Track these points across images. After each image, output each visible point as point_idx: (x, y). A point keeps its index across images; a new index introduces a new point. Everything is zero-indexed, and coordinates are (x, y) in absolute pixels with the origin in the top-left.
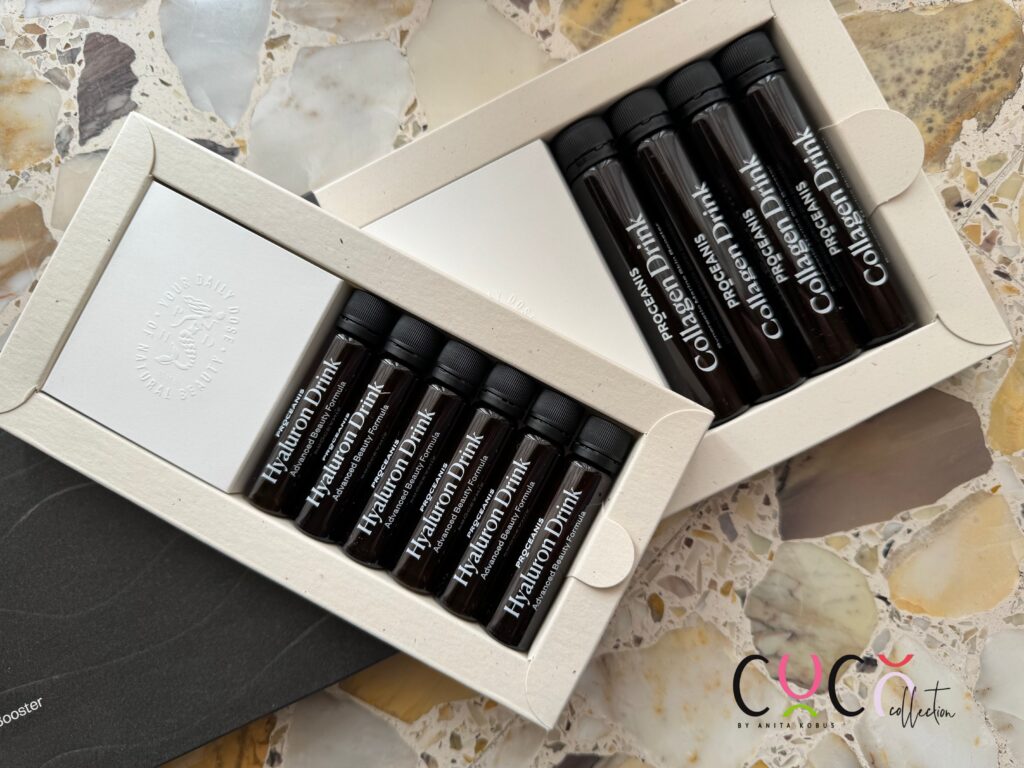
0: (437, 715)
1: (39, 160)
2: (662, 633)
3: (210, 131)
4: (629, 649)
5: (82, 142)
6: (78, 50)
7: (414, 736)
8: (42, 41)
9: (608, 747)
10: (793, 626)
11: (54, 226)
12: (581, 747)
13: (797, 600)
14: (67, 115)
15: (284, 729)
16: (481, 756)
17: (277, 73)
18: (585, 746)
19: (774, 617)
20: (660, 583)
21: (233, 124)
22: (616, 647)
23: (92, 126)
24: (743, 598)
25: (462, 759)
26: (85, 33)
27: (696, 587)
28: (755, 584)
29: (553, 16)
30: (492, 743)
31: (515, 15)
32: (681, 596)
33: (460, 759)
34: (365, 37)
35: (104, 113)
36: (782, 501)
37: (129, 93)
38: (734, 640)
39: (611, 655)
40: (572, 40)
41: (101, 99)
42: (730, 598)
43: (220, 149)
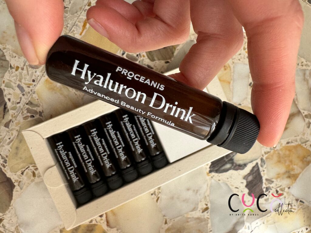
1: (269, 155)
3: (220, 176)
5: (257, 164)
6: (266, 191)
8: (277, 191)
14: (264, 171)
17: (203, 200)
23: (256, 169)
24: (11, 66)
26: (265, 197)
27: (28, 67)
30: (86, 5)
34: (178, 219)
35: (253, 174)
36: (4, 101)
37: (247, 182)
38: (11, 52)
42: (16, 65)
43: (215, 171)
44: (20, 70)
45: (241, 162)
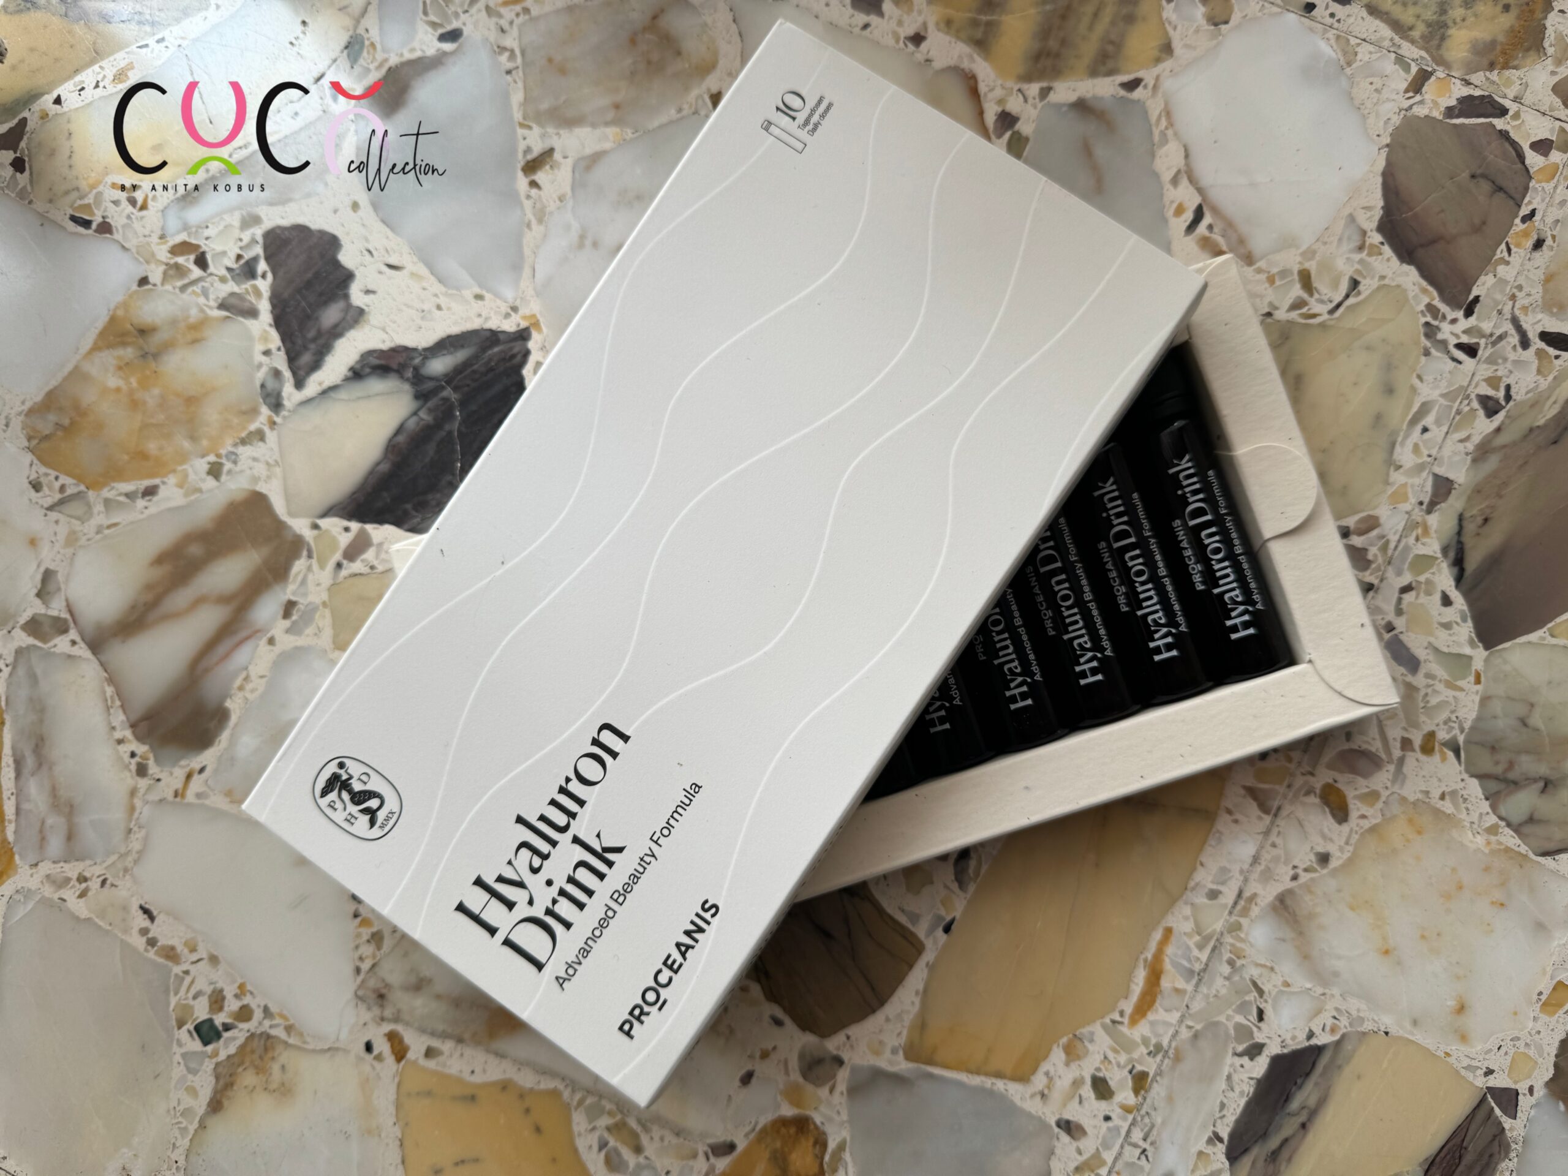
0: (1063, 1056)
1: (244, 428)
2: (1355, 837)
3: (480, 315)
4: (1313, 875)
5: (299, 384)
6: (255, 259)
7: (1038, 1097)
8: (201, 262)
9: (1328, 1028)
10: (1543, 770)
11: (291, 514)
12: (1289, 1042)
13: (1537, 730)
14: (267, 353)
15: (841, 1147)
16: (1145, 1099)
17: (552, 206)
18: (1294, 1038)
19: (1511, 765)
20: (1331, 766)
21: (509, 294)
22: (1295, 878)
23: (306, 358)
24: (1457, 752)
25: (1119, 1111)
26: (258, 232)
27: (1384, 756)
28: (1467, 726)
29: (920, 12)
30: (1156, 1074)
31: (866, 26)
32: (1366, 775)
33: (1116, 1113)
34: (663, 119)
35: (320, 334)
36: (1466, 595)
37: (346, 297)
38: (1463, 815)
39: (1290, 892)
40: (958, 38)
41: (308, 317)
42: (1437, 757)
43: (501, 337)
44: (1417, 739)
45: (376, 385)
